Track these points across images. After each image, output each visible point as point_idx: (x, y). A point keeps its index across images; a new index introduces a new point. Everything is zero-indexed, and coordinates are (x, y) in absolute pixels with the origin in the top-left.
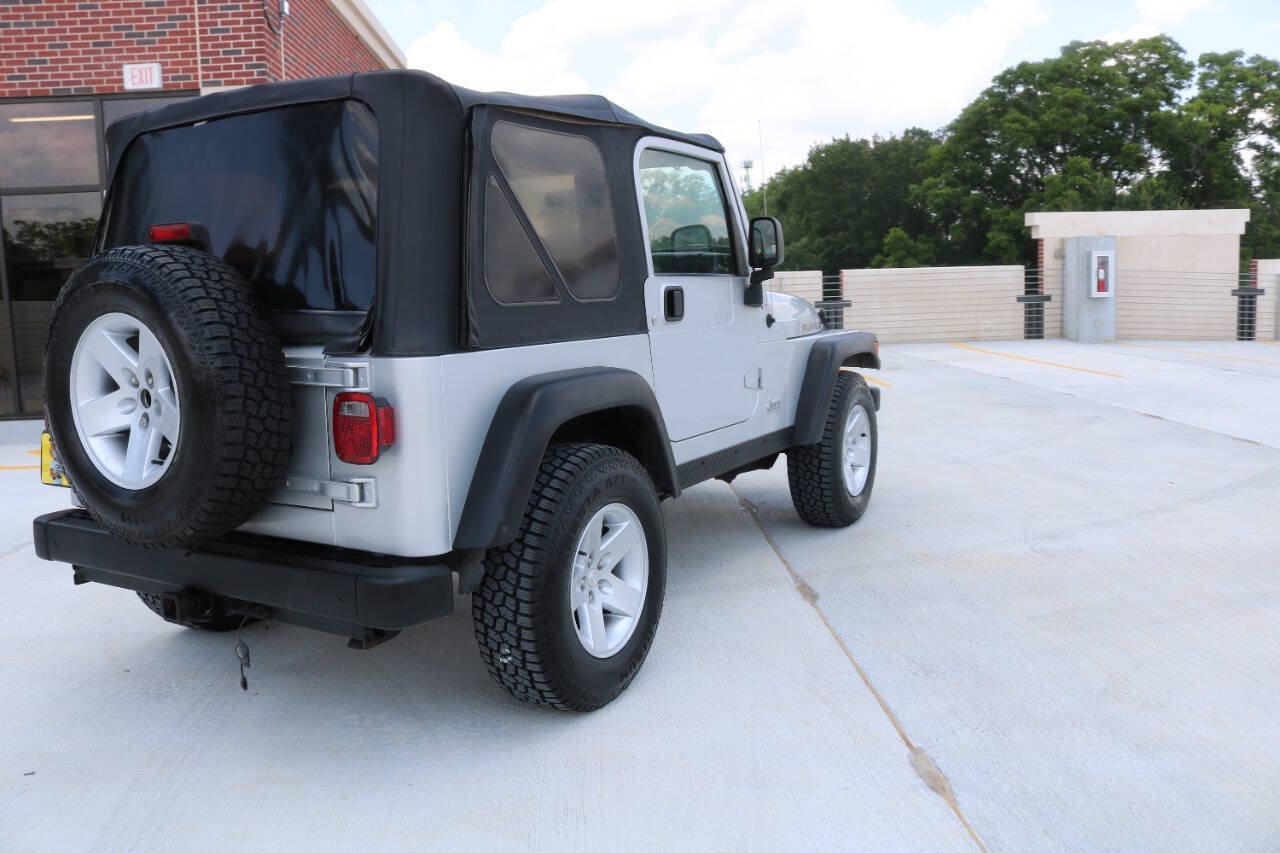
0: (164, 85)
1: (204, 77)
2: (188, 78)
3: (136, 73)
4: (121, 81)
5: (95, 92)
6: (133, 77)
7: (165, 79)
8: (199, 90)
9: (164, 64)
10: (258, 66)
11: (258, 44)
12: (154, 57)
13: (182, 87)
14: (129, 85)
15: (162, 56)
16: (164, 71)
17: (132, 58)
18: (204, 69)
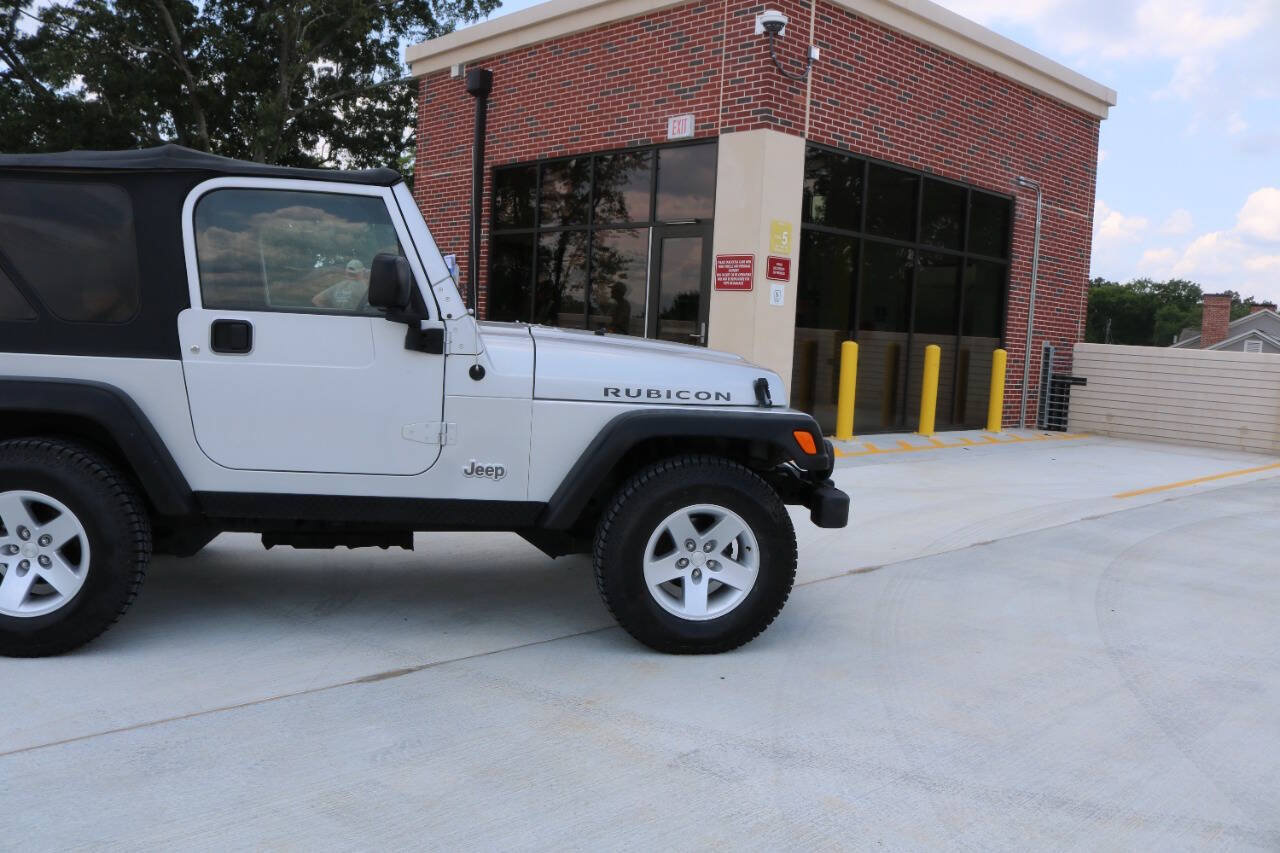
0: (696, 134)
1: (724, 124)
2: (712, 126)
3: (676, 124)
4: (666, 132)
5: (652, 143)
6: (674, 128)
7: (697, 128)
8: (718, 137)
9: (697, 115)
10: (761, 112)
11: (764, 91)
12: (691, 109)
13: (707, 136)
14: (670, 136)
15: (697, 108)
16: (697, 122)
17: (676, 111)
18: (724, 117)
